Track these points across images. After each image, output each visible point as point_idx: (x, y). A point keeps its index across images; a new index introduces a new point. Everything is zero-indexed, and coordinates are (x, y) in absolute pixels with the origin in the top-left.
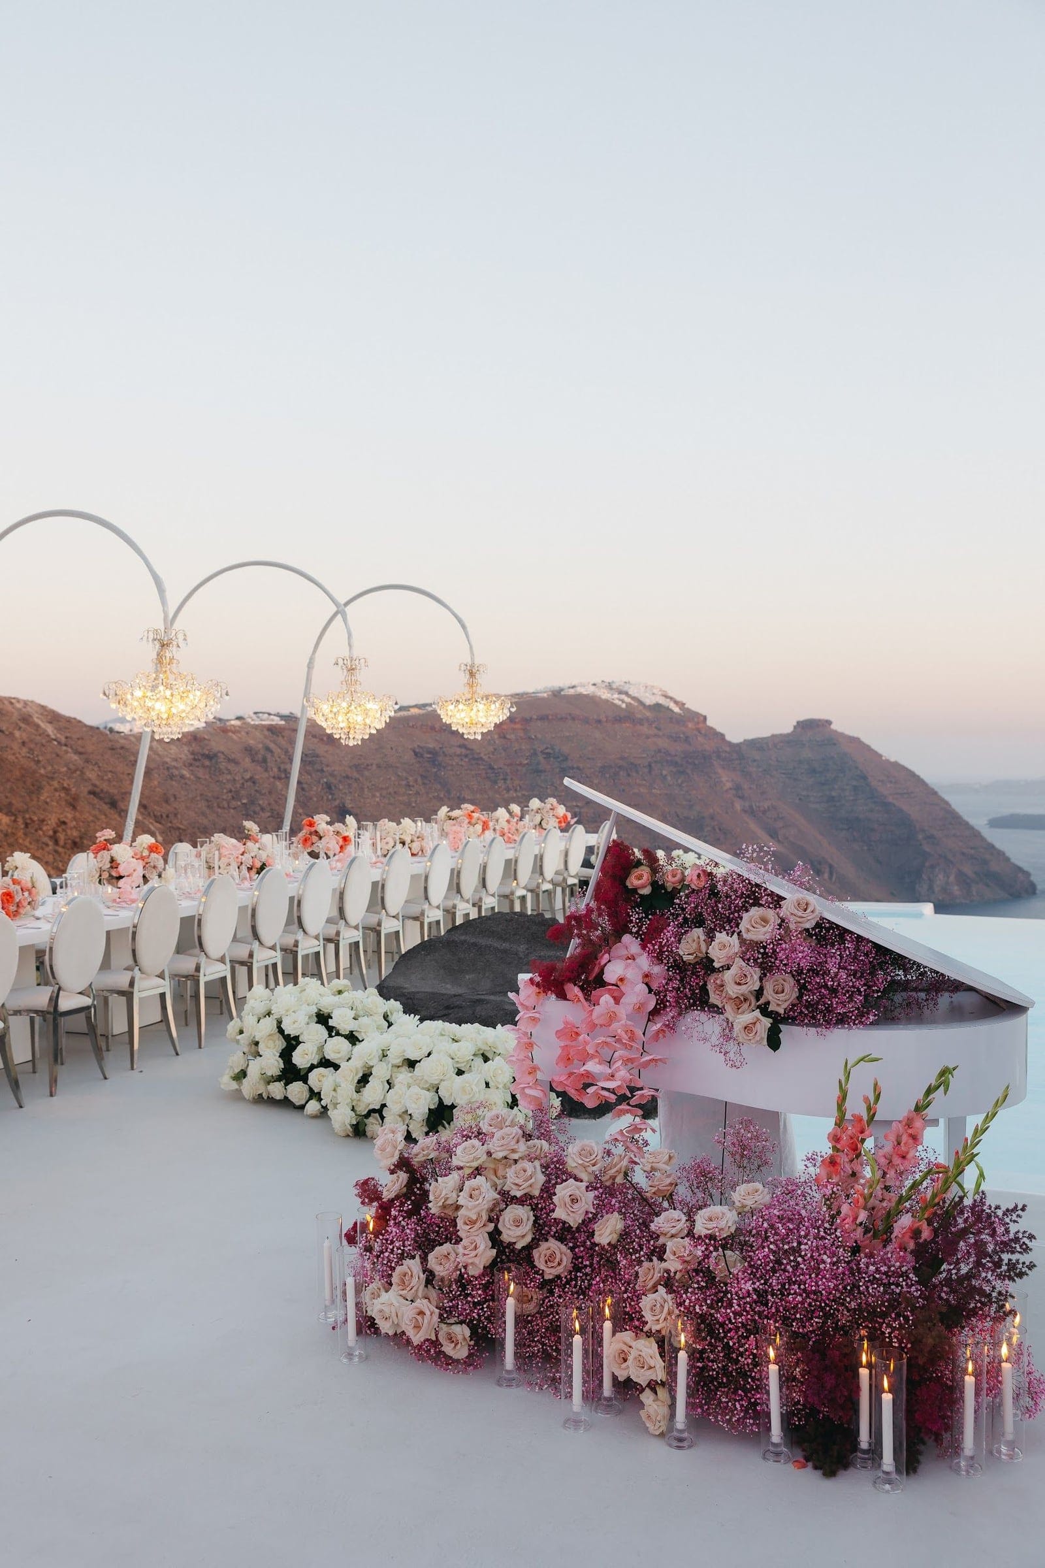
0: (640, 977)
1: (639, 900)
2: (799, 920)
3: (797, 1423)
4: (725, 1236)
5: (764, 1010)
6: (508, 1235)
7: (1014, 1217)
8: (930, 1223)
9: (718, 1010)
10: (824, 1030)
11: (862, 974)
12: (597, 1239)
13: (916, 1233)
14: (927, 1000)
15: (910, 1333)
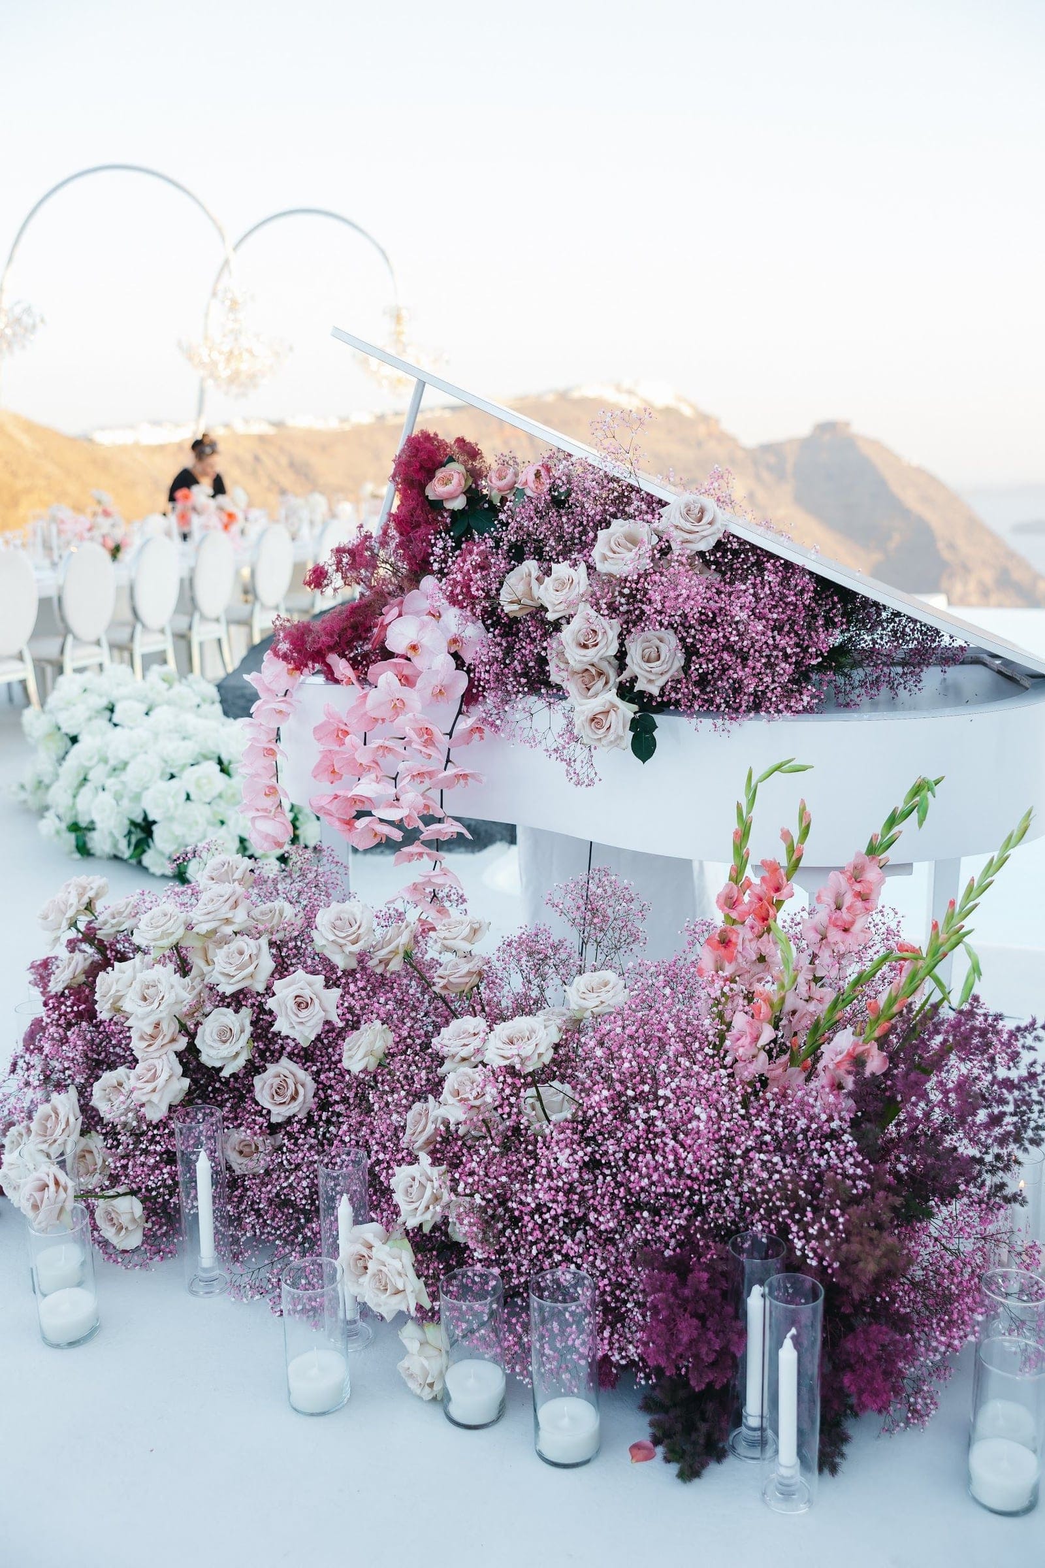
0: (445, 645)
1: (448, 520)
2: (687, 536)
3: (643, 1382)
4: (531, 1069)
5: (626, 692)
6: (212, 1053)
7: (1029, 1041)
8: (882, 1042)
9: (559, 692)
10: (727, 722)
11: (792, 627)
12: (346, 1064)
13: (857, 1061)
14: (904, 674)
15: (837, 1247)
